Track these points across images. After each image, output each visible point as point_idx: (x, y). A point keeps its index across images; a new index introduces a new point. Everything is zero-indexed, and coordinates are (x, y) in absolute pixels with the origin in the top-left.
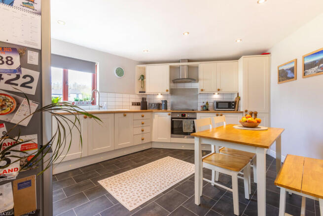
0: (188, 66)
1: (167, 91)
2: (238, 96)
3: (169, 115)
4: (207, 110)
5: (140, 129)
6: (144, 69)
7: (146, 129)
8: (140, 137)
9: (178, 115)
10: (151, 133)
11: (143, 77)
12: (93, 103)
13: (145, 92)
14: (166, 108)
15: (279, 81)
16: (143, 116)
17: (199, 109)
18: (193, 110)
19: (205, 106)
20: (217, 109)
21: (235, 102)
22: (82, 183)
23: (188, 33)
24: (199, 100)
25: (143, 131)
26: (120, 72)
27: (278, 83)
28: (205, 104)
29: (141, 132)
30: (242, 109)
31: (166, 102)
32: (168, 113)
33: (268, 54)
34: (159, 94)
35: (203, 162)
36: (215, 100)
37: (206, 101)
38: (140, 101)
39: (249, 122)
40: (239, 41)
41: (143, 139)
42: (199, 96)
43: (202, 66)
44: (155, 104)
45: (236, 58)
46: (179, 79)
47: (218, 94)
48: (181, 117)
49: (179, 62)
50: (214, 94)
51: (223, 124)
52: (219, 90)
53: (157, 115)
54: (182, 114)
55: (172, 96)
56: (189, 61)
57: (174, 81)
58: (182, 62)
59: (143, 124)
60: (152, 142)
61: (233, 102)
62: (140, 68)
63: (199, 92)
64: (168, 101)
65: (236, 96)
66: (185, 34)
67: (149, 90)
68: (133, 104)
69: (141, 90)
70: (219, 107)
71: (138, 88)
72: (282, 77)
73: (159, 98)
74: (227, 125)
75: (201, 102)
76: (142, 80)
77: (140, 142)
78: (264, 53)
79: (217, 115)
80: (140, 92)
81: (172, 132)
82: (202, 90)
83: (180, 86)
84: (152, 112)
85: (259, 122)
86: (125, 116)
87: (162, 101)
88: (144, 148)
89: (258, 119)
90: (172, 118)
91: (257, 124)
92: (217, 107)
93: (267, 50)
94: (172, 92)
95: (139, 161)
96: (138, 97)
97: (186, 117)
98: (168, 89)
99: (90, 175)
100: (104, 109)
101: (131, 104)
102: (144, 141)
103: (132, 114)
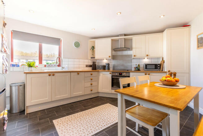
0: (125, 39)
1: (110, 57)
2: (163, 60)
3: (110, 73)
4: (139, 70)
5: (90, 83)
6: (94, 42)
7: (94, 84)
8: (90, 89)
9: (117, 74)
10: (98, 86)
11: (93, 48)
12: (59, 66)
13: (94, 58)
14: (109, 69)
15: (198, 47)
16: (92, 75)
17: (133, 69)
18: (128, 70)
19: (137, 67)
20: (146, 70)
21: (160, 65)
22: (42, 121)
23: (121, 13)
24: (133, 63)
25: (91, 84)
26: (77, 45)
27: (197, 49)
28: (137, 66)
29: (90, 86)
30: (166, 70)
31: (109, 64)
32: (109, 72)
33: (189, 26)
34: (105, 59)
35: (126, 114)
36: (145, 63)
37: (138, 64)
38: (91, 64)
39: (168, 81)
40: (162, 17)
41: (92, 90)
42: (133, 60)
43: (134, 38)
44: (101, 66)
45: (161, 31)
46: (118, 48)
47: (147, 58)
48: (118, 75)
49: (118, 36)
50: (144, 58)
51: (147, 82)
52: (147, 55)
53: (102, 74)
54: (119, 73)
55: (114, 61)
56: (125, 35)
57: (115, 49)
58: (120, 36)
59: (92, 80)
60: (98, 92)
61: (159, 64)
62: (91, 41)
63: (133, 58)
64: (110, 64)
65: (161, 60)
66: (118, 14)
67: (97, 56)
68: (86, 66)
69: (92, 56)
70: (147, 68)
71: (90, 55)
72: (201, 43)
73: (105, 62)
74: (151, 82)
75: (134, 64)
76: (93, 49)
77: (90, 92)
78: (185, 25)
79: (146, 74)
80: (91, 58)
81: (112, 86)
82: (135, 56)
83: (120, 53)
84: (98, 71)
85: (177, 81)
86: (78, 74)
87: (106, 64)
88: (93, 96)
89: (176, 78)
90: (112, 76)
91: (176, 82)
92: (146, 68)
93: (187, 23)
94: (114, 57)
95: (87, 106)
96: (90, 61)
97: (122, 75)
98: (110, 55)
99: (50, 115)
100: (66, 69)
101: (85, 66)
102: (93, 92)
103: (84, 73)
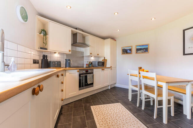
1: (70, 51)
2: (104, 59)
3: (77, 72)
11: (45, 32)
13: (46, 49)
15: (122, 54)
17: (85, 66)
24: (84, 60)
37: (89, 61)
45: (104, 38)
53: (69, 73)
54: (86, 71)
55: (67, 56)
69: (43, 46)
71: (38, 44)
72: (124, 52)
76: (45, 35)
80: (41, 48)
81: (80, 86)
90: (79, 74)
92: (98, 65)
97: (88, 73)
101: (33, 62)
